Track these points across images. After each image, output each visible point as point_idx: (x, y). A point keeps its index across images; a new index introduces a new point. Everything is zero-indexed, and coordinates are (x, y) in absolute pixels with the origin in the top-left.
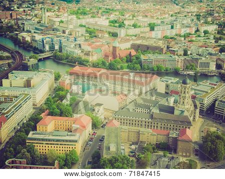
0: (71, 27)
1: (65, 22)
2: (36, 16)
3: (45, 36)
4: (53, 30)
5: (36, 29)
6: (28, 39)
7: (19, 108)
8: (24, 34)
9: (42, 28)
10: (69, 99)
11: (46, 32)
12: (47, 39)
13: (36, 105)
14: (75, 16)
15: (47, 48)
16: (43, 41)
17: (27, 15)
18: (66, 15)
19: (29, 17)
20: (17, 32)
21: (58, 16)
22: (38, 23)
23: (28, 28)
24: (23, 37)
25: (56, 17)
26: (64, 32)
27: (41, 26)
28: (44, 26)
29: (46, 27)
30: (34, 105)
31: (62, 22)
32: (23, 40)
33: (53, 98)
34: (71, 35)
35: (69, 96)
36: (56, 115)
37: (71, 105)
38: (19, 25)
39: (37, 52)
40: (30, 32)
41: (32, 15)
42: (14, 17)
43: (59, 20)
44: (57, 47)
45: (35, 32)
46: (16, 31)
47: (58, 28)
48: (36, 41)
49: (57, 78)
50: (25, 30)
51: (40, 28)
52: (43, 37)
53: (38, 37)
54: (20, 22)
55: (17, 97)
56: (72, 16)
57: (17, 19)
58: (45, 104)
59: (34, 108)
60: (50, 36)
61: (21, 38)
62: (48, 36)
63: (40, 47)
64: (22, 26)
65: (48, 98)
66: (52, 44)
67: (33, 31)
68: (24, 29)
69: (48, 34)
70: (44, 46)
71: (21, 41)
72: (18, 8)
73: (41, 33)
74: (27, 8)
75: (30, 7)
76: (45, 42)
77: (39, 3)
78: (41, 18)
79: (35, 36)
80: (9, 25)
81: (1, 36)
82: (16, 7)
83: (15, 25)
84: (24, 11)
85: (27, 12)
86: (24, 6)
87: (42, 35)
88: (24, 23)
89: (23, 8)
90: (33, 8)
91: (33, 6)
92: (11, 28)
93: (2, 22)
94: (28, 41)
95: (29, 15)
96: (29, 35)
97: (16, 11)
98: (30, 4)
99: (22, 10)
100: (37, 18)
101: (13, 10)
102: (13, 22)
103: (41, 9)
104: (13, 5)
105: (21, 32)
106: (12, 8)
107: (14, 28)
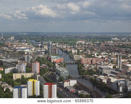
2: (112, 62)
3: (120, 79)
4: (127, 74)
5: (112, 73)
6: (105, 81)
8: (102, 77)
9: (117, 72)
11: (120, 76)
12: (121, 82)
15: (121, 89)
16: (117, 83)
17: (104, 61)
19: (106, 63)
20: (95, 75)
22: (114, 67)
23: (105, 72)
24: (100, 79)
25: (129, 63)
27: (117, 70)
28: (119, 71)
29: (121, 71)
32: (100, 81)
38: (97, 69)
39: (112, 92)
40: (106, 75)
41: (109, 61)
42: (94, 62)
44: (129, 89)
45: (110, 76)
48: (111, 83)
50: (103, 73)
51: (115, 72)
52: (118, 80)
53: (113, 80)
57: (97, 64)
60: (124, 79)
61: (99, 80)
62: (122, 79)
63: (114, 88)
64: (100, 70)
66: (126, 86)
67: (109, 75)
68: (101, 73)
69: (122, 78)
71: (99, 82)
72: (97, 55)
73: (116, 76)
74: (105, 55)
75: (107, 55)
76: (119, 85)
77: (115, 51)
78: (117, 63)
79: (110, 79)
80: (90, 69)
81: (83, 77)
82: (96, 55)
83: (95, 69)
84: (102, 58)
85: (105, 59)
86: (102, 54)
87: (117, 78)
88: (102, 68)
89: (101, 55)
90: (109, 56)
91: (110, 54)
92: (91, 72)
93: (84, 67)
94: (104, 83)
95: (106, 61)
96: (105, 78)
97: (96, 58)
98: (107, 52)
99: (100, 57)
100: (113, 63)
101: (93, 57)
102: (93, 67)
103: (117, 56)
104: (94, 53)
105: (99, 75)
106: (93, 56)
107: (93, 72)
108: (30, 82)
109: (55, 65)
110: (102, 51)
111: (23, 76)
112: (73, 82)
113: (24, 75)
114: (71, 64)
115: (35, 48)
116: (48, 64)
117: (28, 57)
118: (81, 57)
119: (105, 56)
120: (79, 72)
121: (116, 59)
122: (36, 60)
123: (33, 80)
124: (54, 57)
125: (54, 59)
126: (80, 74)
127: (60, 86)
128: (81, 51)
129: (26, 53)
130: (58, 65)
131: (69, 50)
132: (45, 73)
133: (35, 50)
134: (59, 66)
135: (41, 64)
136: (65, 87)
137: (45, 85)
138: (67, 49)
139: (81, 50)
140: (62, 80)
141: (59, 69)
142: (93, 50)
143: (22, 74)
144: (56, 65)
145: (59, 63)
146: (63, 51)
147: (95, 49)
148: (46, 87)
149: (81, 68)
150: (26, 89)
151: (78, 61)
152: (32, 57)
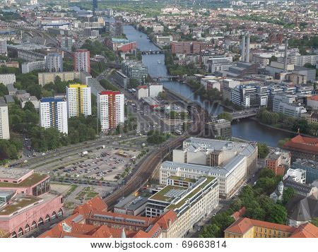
0: (290, 67)
1: (279, 60)
2: (232, 49)
3: (247, 83)
4: (259, 73)
5: (231, 70)
6: (217, 86)
7: (197, 200)
8: (211, 78)
9: (241, 69)
10: (281, 192)
11: (246, 76)
12: (249, 88)
13: (225, 197)
14: (297, 50)
15: (247, 102)
16: (241, 91)
17: (217, 47)
18: (282, 47)
19: (219, 51)
20: (199, 75)
21: (267, 50)
22: (234, 60)
23: (218, 69)
24: (209, 83)
25: (265, 52)
26: (277, 76)
27: (239, 65)
28: (244, 66)
29: (248, 67)
30: (220, 196)
31: (273, 59)
32: (208, 87)
33: (254, 187)
34: (289, 81)
35: (282, 188)
36: (259, 218)
37: (284, 203)
38: (202, 63)
39: (230, 107)
40: (221, 75)
41: (225, 47)
42: (196, 50)
43: (270, 55)
44: (263, 101)
45: (228, 76)
46: (198, 73)
47: (268, 68)
48: (230, 90)
49: (262, 154)
50: (213, 71)
51: (237, 68)
52: (242, 83)
53: (233, 84)
54: (205, 59)
55: (194, 181)
56: (292, 50)
57: (203, 54)
58: (240, 196)
59: (220, 202)
60: (253, 82)
61: (205, 84)
62: (250, 82)
63: (236, 100)
64: (207, 65)
65: (245, 187)
66: (257, 95)
67: (225, 75)
68: (210, 71)
69: (251, 79)
70: (242, 100)
71: (206, 89)
72: (203, 36)
73: (238, 77)
74: (217, 36)
75: (221, 35)
76: (244, 92)
77: (238, 28)
78: (240, 52)
79: (228, 82)
80: (188, 63)
81: (175, 80)
82: (200, 35)
83: (198, 63)
84: (213, 41)
85: (217, 43)
86: (213, 33)
87: (241, 81)
88: (211, 61)
89: (211, 36)
90: (226, 37)
91: (228, 33)
92: (190, 69)
93: (178, 59)
94: (216, 89)
95: (220, 47)
96: (218, 80)
97: (201, 41)
98: (222, 30)
99: (209, 39)
100: (233, 52)
101: (195, 40)
102: (194, 59)
103: (241, 37)
104: (196, 32)
105: (206, 75)
106: (194, 37)
107: (195, 69)
108: (72, 89)
109: (120, 55)
110: (212, 27)
111: (58, 78)
112: (156, 89)
113: (61, 75)
114: (152, 53)
115: (79, 22)
116: (107, 55)
117: (67, 41)
118: (171, 40)
119: (217, 38)
120: (168, 68)
121: (239, 42)
122: (83, 47)
123: (78, 85)
124: (119, 40)
125: (118, 43)
126: (169, 73)
127: (131, 96)
128: (170, 27)
129: (62, 33)
130: (126, 55)
131: (146, 26)
132: (100, 71)
133: (80, 27)
134: (127, 57)
135: (92, 54)
136: (139, 98)
137: (101, 94)
138: (143, 25)
139: (171, 25)
140: (134, 84)
141: (128, 63)
142: (196, 25)
143: (57, 74)
144: (123, 56)
145: (128, 52)
146: (135, 28)
147: (199, 24)
148: (103, 99)
149: (171, 62)
150: (64, 103)
151: (165, 48)
152: (73, 41)
